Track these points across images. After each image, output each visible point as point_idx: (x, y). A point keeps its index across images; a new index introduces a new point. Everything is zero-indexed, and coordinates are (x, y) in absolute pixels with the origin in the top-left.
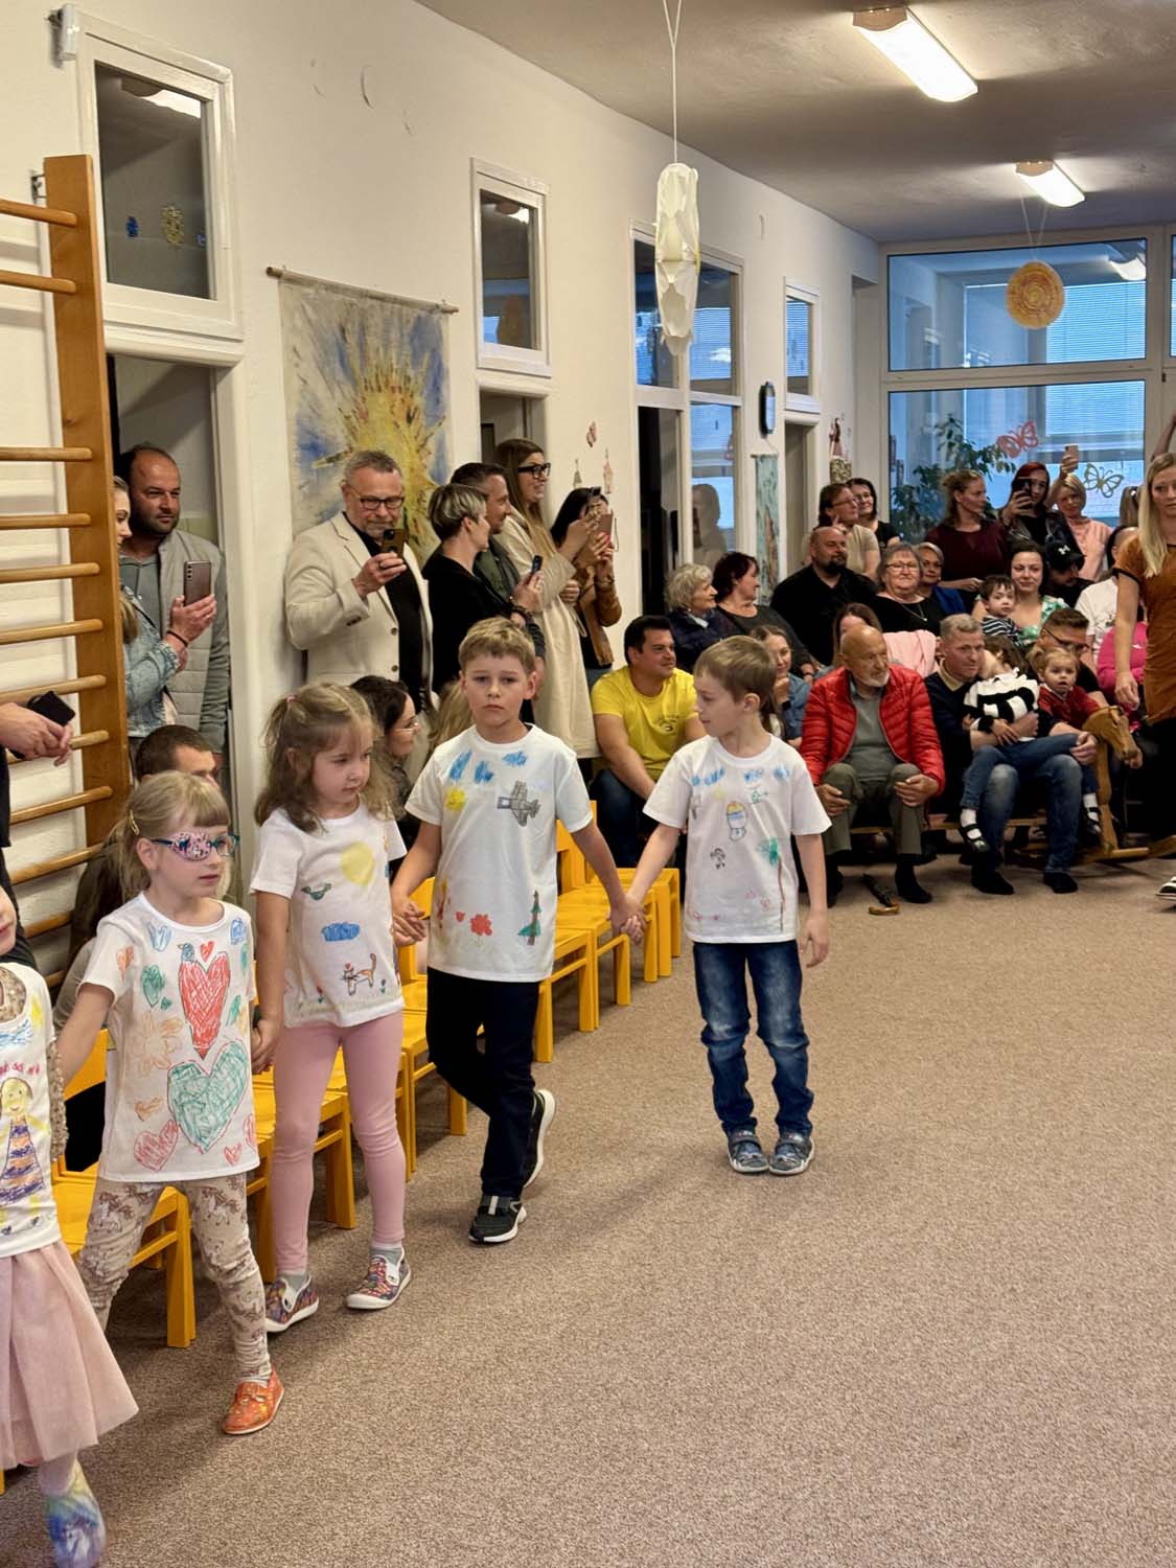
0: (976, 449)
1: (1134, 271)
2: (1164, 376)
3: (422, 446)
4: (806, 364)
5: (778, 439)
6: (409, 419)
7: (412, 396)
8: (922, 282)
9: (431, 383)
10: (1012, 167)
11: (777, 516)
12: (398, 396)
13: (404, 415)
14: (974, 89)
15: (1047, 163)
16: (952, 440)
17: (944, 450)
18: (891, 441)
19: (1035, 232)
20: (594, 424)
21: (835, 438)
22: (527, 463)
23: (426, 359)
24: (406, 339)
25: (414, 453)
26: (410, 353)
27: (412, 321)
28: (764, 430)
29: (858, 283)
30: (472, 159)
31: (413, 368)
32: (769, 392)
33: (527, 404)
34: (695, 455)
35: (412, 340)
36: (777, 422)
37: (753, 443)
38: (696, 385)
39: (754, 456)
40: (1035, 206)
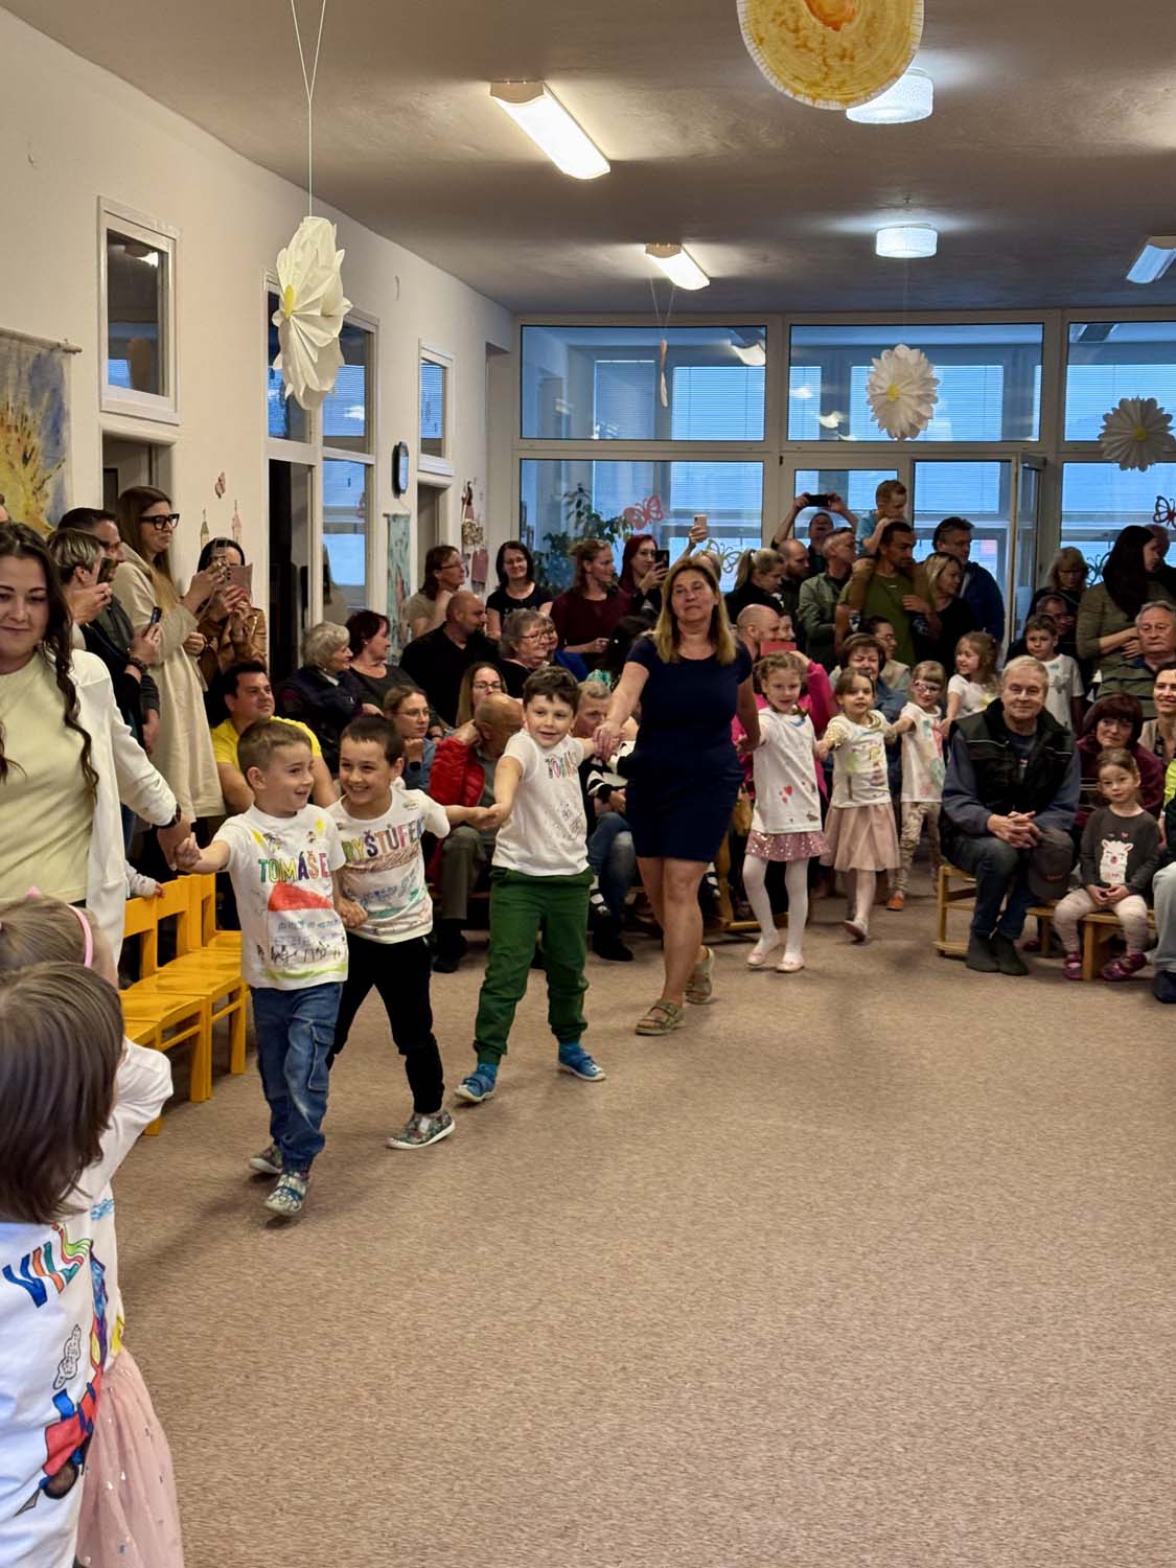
0: (604, 519)
1: (755, 356)
2: (781, 458)
3: (39, 489)
4: (440, 426)
5: (410, 498)
6: (26, 460)
7: (29, 436)
8: (555, 353)
9: (50, 423)
10: (641, 248)
11: (408, 575)
12: (14, 435)
13: (20, 455)
14: (606, 169)
15: (677, 247)
16: (581, 509)
17: (573, 518)
18: (522, 507)
19: (663, 312)
20: (223, 474)
21: (468, 501)
22: (152, 513)
23: (46, 398)
24: (25, 377)
25: (30, 494)
26: (28, 391)
27: (31, 359)
28: (397, 490)
29: (491, 350)
30: (99, 198)
31: (32, 406)
32: (402, 452)
33: (153, 452)
34: (326, 511)
35: (30, 378)
36: (411, 480)
37: (385, 501)
38: (329, 441)
39: (386, 515)
40: (664, 285)
